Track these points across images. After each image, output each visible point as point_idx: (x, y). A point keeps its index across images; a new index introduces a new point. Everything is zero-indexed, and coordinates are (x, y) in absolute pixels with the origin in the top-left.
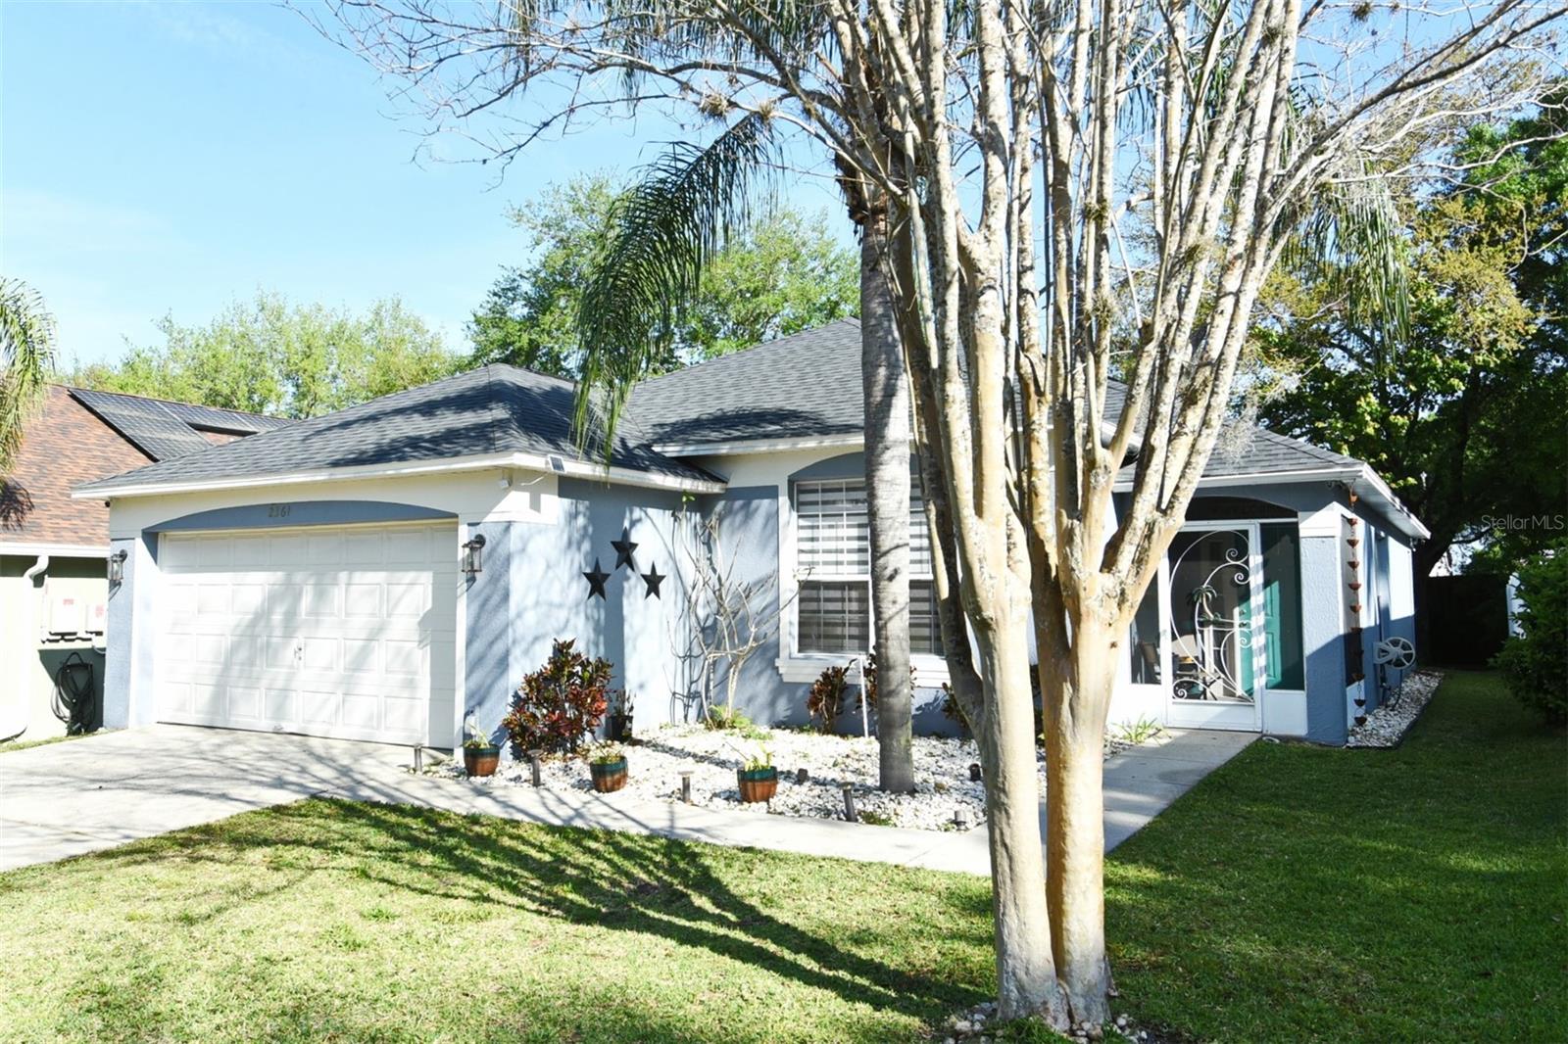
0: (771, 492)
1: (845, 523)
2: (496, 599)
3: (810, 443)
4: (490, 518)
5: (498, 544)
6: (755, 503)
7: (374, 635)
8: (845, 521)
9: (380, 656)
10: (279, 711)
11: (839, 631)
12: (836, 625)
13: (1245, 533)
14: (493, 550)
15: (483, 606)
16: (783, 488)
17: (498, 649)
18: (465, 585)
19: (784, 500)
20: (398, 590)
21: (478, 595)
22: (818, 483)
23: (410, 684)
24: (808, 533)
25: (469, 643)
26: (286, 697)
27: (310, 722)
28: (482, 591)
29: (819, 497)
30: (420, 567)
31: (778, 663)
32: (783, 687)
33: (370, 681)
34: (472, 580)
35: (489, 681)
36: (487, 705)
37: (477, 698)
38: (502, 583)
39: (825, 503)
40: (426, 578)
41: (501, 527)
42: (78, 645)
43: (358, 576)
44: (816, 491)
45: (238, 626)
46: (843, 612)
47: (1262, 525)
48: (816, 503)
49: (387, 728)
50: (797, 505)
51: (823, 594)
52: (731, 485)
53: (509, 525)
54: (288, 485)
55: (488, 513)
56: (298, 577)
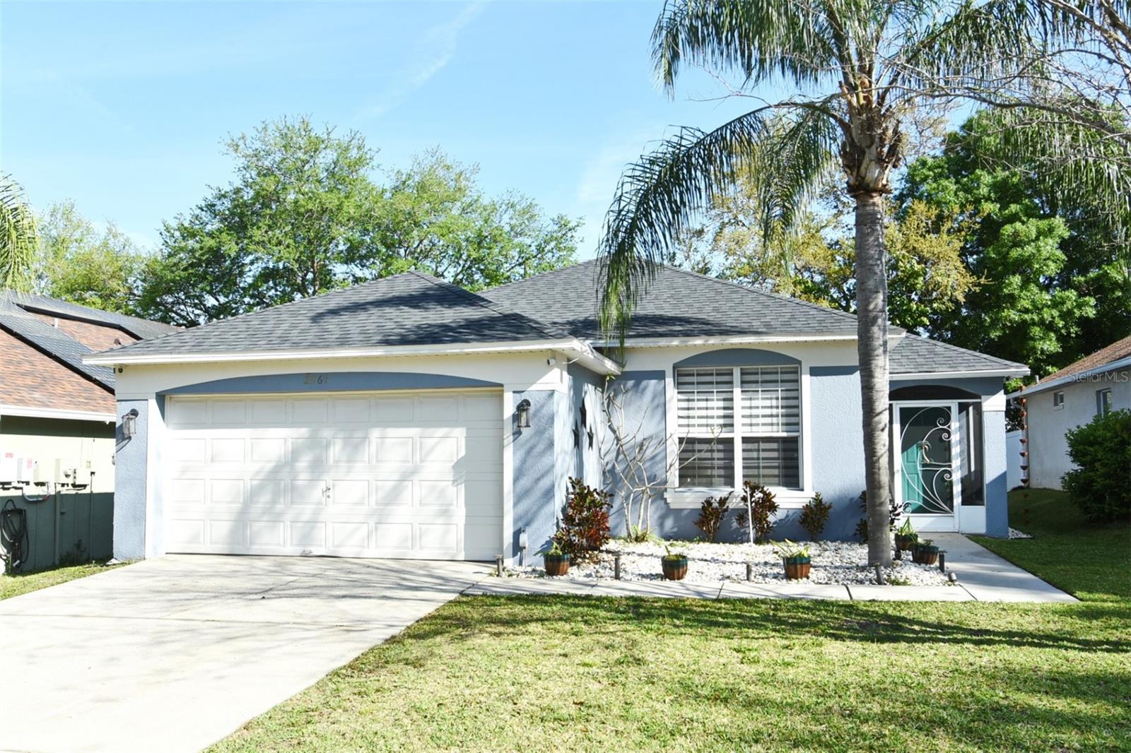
0: (660, 375)
1: (715, 398)
2: (541, 447)
3: (699, 341)
4: (534, 387)
5: (542, 407)
6: (644, 383)
7: (407, 476)
8: (715, 396)
9: (412, 493)
10: (306, 538)
11: (709, 472)
12: (707, 468)
13: (949, 408)
14: (538, 411)
15: (529, 452)
16: (669, 372)
17: (544, 483)
18: (511, 438)
19: (669, 381)
20: (429, 443)
21: (523, 445)
22: (695, 369)
23: (445, 512)
24: (685, 405)
25: (516, 480)
26: (313, 528)
27: (339, 546)
28: (527, 441)
29: (695, 379)
30: (453, 424)
31: (666, 495)
32: (668, 511)
33: (403, 513)
34: (517, 433)
35: (535, 508)
36: (535, 525)
37: (524, 521)
38: (547, 435)
39: (699, 383)
40: (460, 433)
41: (544, 395)
42: (12, 493)
43: (391, 432)
44: (693, 375)
45: (258, 472)
46: (713, 459)
47: (960, 404)
48: (693, 383)
49: (421, 548)
50: (679, 384)
51: (697, 447)
52: (627, 369)
53: (552, 393)
54: (337, 358)
55: (532, 384)
56: (327, 433)
